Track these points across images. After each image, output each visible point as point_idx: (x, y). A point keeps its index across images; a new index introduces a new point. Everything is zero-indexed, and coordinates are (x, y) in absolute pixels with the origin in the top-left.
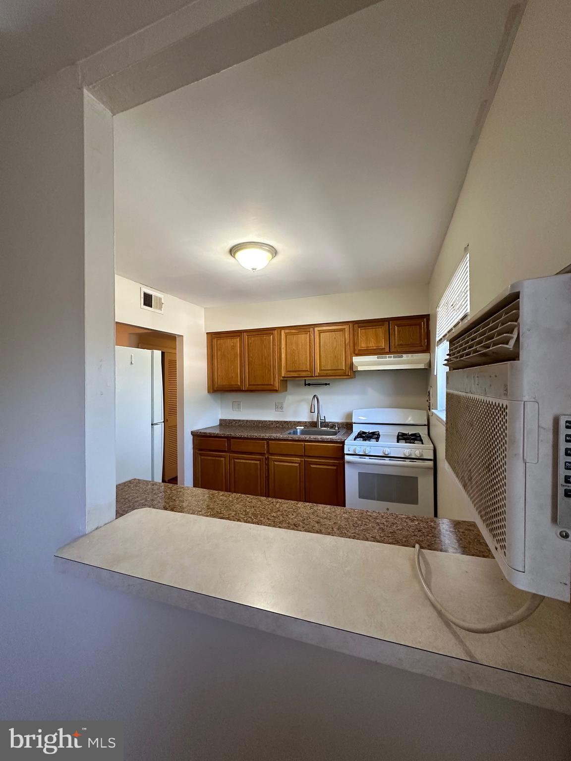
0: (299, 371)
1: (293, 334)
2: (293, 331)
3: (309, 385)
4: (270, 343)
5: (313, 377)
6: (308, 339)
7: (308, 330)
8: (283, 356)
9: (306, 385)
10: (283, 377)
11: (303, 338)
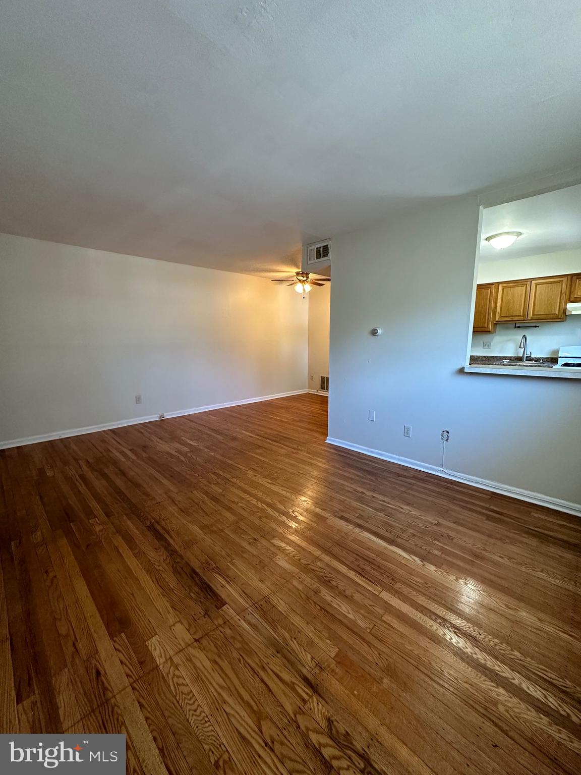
0: (512, 316)
1: (511, 287)
2: (511, 285)
3: (519, 327)
4: (487, 295)
5: (525, 320)
6: (524, 290)
7: (525, 283)
8: (499, 304)
9: (515, 327)
10: (496, 321)
11: (520, 290)
